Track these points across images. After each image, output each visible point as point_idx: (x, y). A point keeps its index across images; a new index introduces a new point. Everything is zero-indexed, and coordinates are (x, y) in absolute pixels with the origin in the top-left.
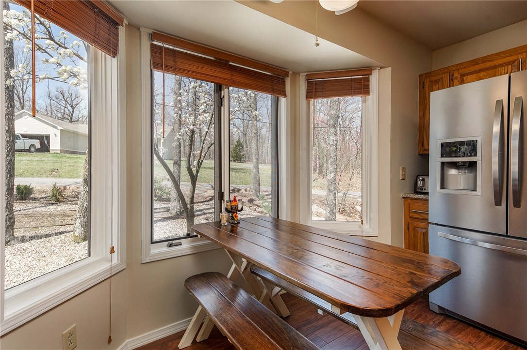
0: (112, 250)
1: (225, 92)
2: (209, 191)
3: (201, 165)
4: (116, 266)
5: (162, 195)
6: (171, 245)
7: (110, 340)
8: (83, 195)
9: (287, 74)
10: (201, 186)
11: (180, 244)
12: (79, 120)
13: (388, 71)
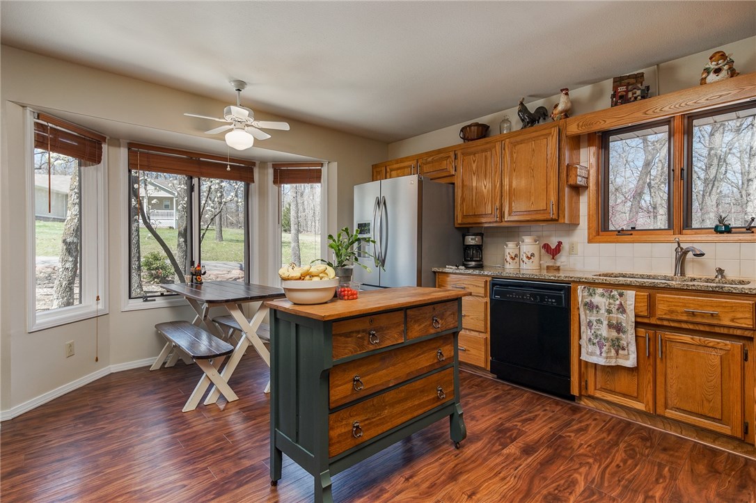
0: (98, 298)
1: (195, 181)
2: (234, 272)
3: (203, 238)
4: (101, 310)
5: (167, 276)
6: (146, 301)
7: (97, 360)
8: (61, 273)
9: (254, 164)
10: (225, 266)
11: (155, 300)
12: (42, 167)
13: (335, 165)
